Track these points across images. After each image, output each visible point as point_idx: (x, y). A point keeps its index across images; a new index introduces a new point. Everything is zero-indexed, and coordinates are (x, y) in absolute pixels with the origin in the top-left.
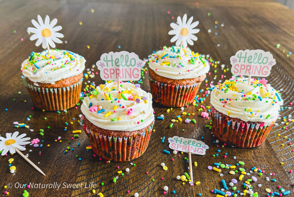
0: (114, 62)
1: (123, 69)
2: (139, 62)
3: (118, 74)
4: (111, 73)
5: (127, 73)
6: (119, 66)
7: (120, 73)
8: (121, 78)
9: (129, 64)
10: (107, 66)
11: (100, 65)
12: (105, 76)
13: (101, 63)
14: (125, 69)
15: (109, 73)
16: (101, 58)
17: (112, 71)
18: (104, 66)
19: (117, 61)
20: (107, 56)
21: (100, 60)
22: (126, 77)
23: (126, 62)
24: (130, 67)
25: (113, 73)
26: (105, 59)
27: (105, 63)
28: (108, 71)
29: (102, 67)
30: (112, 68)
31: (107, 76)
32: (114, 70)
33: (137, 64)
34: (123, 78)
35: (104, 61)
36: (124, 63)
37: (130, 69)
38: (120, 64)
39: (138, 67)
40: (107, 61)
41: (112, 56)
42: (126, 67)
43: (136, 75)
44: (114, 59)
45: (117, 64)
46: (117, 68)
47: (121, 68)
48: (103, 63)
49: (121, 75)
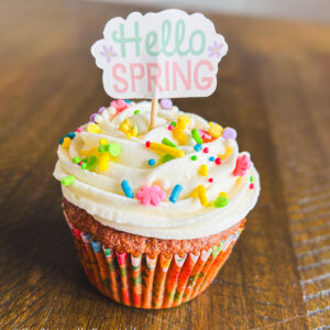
0: (142, 45)
1: (167, 63)
2: (215, 43)
3: (154, 78)
4: (133, 77)
5: (178, 78)
6: (155, 55)
7: (160, 74)
8: (161, 90)
9: (184, 47)
10: (124, 55)
11: (101, 53)
12: (116, 87)
13: (104, 47)
14: (175, 64)
15: (127, 77)
16: (105, 33)
17: (137, 72)
18: (115, 55)
19: (152, 39)
20: (122, 25)
21: (102, 37)
22: (175, 88)
23: (178, 43)
24: (190, 56)
25: (141, 77)
26: (118, 36)
27: (117, 48)
28: (124, 71)
29: (109, 60)
30: (137, 60)
31: (121, 86)
32: (141, 67)
33: (210, 48)
34: (168, 89)
35: (115, 40)
36: (171, 47)
37: (189, 63)
38: (161, 47)
39: (211, 56)
40: (123, 41)
41: (136, 24)
42: (176, 58)
43: (204, 79)
44: (143, 35)
45: (152, 50)
46: (151, 60)
47: (161, 60)
48: (111, 48)
49: (161, 81)
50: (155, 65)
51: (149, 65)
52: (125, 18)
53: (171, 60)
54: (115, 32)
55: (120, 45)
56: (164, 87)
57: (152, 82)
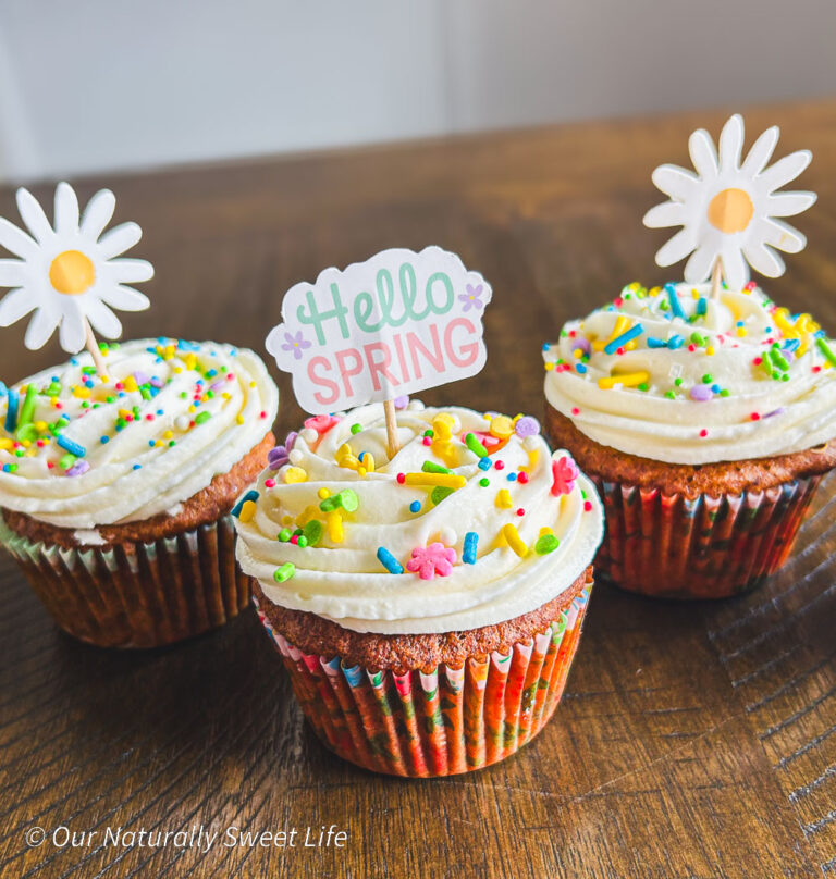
0: (350, 319)
1: (397, 338)
2: (469, 287)
3: (381, 367)
4: (344, 374)
5: (420, 355)
6: (375, 329)
7: (389, 359)
8: (396, 383)
9: (420, 305)
10: (322, 342)
11: (285, 348)
12: (318, 396)
13: (287, 336)
14: (411, 336)
15: (334, 375)
16: (283, 314)
17: (350, 363)
18: (307, 345)
19: (364, 305)
20: (309, 295)
21: (281, 320)
22: (419, 375)
23: (409, 302)
24: (432, 318)
25: (358, 370)
26: (307, 313)
27: (309, 333)
28: (328, 367)
29: (298, 356)
30: (348, 344)
31: (327, 393)
32: (355, 353)
33: (461, 298)
34: (407, 379)
35: (303, 320)
36: (397, 312)
37: (433, 328)
38: (381, 315)
39: (466, 309)
40: (316, 320)
41: (334, 287)
42: (410, 326)
43: (463, 349)
44: (347, 301)
45: (368, 323)
46: (370, 339)
47: (386, 335)
48: (299, 334)
49: (394, 368)
50: (378, 346)
51: (369, 349)
52: (313, 282)
53: (402, 331)
54: (301, 308)
55: (312, 326)
56: (400, 378)
57: (378, 372)
